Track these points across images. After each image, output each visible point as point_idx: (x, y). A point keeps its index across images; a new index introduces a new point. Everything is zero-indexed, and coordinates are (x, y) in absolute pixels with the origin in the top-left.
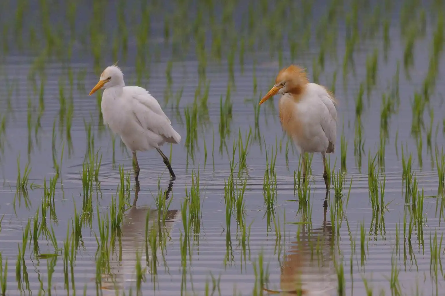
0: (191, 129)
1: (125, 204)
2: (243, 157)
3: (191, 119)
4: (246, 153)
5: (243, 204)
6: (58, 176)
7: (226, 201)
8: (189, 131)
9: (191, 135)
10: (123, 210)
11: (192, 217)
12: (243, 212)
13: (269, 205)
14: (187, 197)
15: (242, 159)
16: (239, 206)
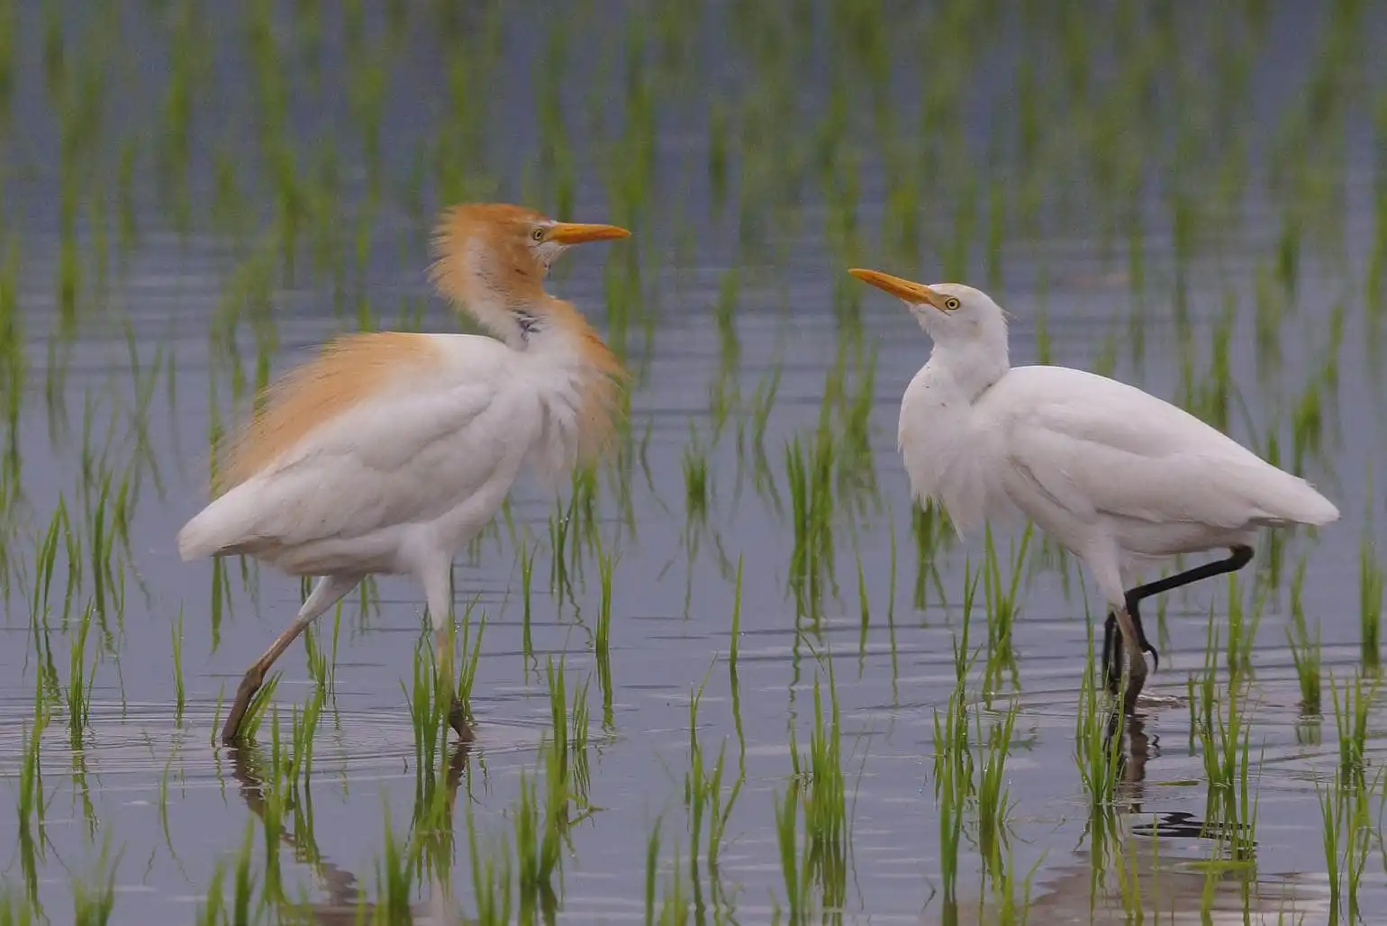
0: (808, 523)
1: (570, 799)
2: (1003, 622)
3: (809, 483)
4: (1014, 610)
5: (1000, 798)
6: (322, 694)
7: (941, 790)
8: (802, 531)
9: (808, 544)
10: (562, 820)
11: (817, 845)
12: (1001, 825)
13: (1098, 799)
14: (798, 773)
15: (997, 633)
16: (988, 805)
